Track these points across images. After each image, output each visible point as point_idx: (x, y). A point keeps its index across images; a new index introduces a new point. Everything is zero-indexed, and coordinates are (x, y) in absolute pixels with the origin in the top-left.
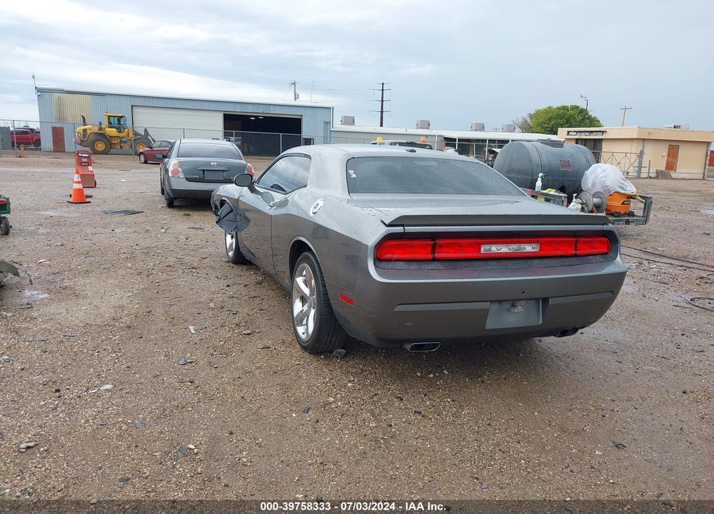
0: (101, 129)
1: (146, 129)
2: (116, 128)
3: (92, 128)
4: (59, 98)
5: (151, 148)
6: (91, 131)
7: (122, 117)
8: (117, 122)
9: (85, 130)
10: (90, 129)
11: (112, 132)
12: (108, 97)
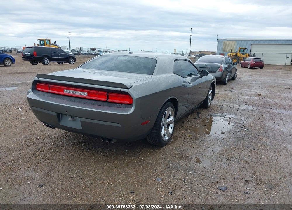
0: (236, 54)
1: (254, 54)
2: (242, 53)
3: (233, 54)
4: (225, 43)
5: (244, 61)
6: (233, 55)
7: (245, 49)
8: (243, 51)
9: (231, 55)
10: (232, 54)
11: (240, 55)
12: (242, 41)
